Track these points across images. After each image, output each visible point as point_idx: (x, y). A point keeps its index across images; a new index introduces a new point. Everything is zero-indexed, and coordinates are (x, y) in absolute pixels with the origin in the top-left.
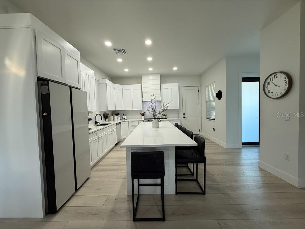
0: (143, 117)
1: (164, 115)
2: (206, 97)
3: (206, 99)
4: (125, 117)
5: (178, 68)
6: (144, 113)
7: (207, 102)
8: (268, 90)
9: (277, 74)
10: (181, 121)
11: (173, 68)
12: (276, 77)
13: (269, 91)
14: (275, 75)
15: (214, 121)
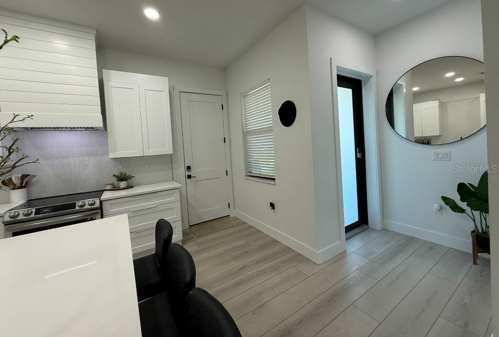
1: (122, 178)
2: (242, 122)
3: (243, 127)
6: (24, 177)
7: (246, 134)
10: (181, 192)
15: (273, 182)
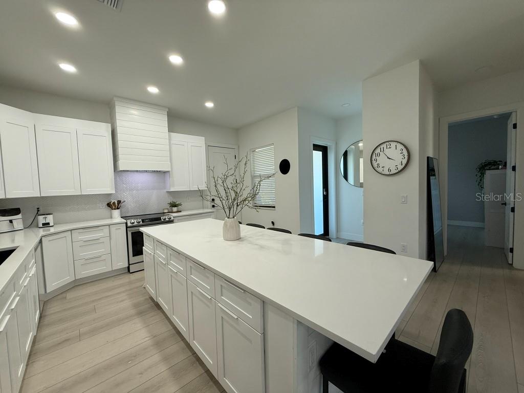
0: (116, 213)
1: (174, 205)
2: (251, 169)
3: (251, 172)
4: (50, 219)
5: (214, 104)
6: (119, 202)
7: (253, 177)
8: (377, 163)
9: (391, 143)
11: (204, 103)
12: (388, 147)
13: (378, 165)
14: (388, 144)
15: (274, 209)
